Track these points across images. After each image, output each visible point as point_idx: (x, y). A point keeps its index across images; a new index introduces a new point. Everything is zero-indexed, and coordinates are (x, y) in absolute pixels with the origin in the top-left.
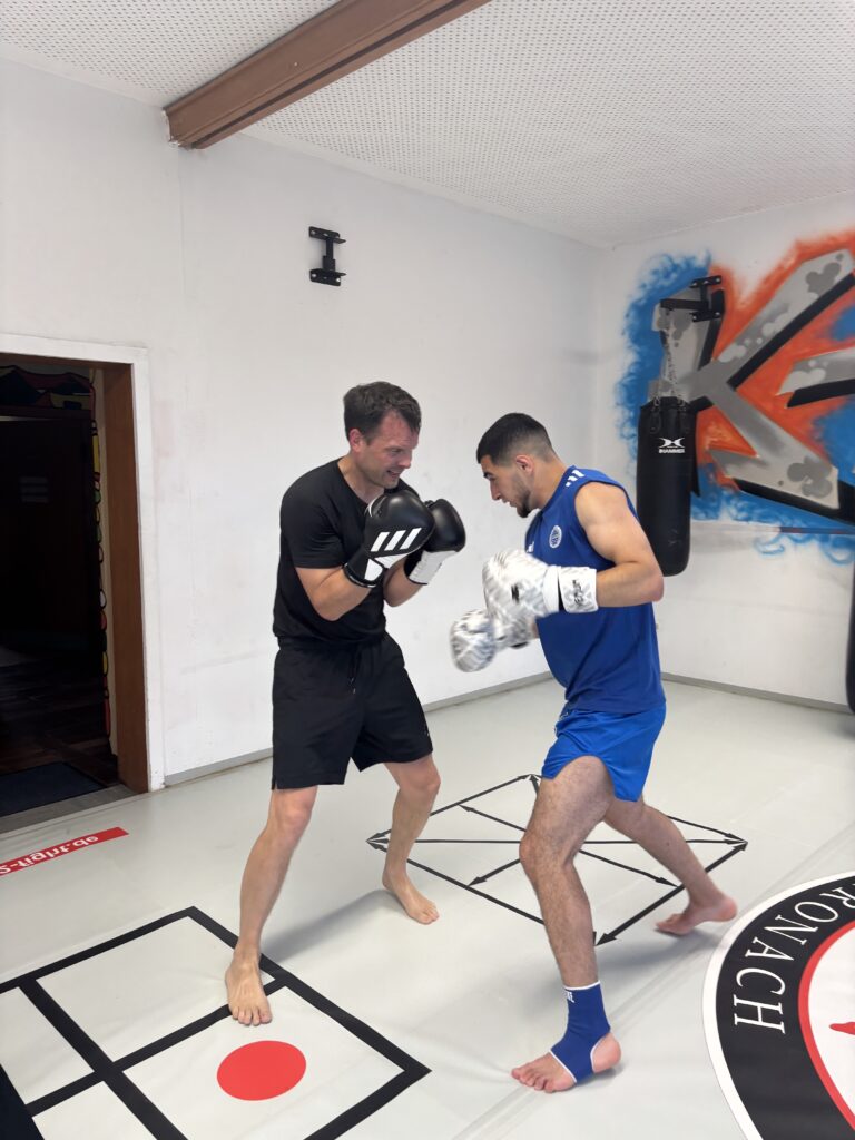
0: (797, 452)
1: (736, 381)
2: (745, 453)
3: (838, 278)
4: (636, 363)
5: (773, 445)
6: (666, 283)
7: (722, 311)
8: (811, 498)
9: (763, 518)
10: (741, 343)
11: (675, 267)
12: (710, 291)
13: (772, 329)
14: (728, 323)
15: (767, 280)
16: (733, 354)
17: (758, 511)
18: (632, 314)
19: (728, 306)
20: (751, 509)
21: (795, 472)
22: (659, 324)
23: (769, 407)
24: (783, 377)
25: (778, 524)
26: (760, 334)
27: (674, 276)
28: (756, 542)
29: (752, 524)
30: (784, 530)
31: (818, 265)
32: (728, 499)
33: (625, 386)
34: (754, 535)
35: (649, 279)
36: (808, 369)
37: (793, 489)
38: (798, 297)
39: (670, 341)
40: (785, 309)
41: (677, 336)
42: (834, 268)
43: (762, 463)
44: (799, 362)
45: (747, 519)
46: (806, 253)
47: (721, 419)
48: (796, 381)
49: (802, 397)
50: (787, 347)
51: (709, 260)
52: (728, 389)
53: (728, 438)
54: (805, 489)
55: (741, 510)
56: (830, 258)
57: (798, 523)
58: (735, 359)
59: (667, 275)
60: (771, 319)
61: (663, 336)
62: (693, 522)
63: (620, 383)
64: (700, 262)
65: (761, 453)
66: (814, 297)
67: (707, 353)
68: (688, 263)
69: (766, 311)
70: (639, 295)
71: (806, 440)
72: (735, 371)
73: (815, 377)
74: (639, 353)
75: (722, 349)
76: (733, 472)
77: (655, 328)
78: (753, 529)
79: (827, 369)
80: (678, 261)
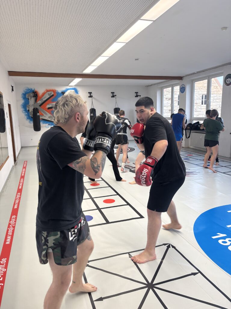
0: (49, 115)
1: (40, 106)
2: (43, 115)
4: (24, 102)
5: (46, 114)
7: (37, 96)
8: (52, 120)
9: (46, 123)
14: (38, 98)
15: (43, 93)
16: (39, 102)
17: (45, 122)
18: (23, 95)
19: (38, 95)
20: (44, 122)
21: (49, 117)
22: (28, 97)
23: (45, 109)
24: (47, 105)
25: (48, 124)
26: (43, 100)
27: (29, 90)
28: (45, 126)
30: (49, 125)
31: (49, 93)
32: (41, 121)
34: (45, 125)
35: (25, 90)
37: (49, 119)
38: (47, 96)
39: (30, 100)
40: (46, 97)
41: (31, 99)
42: (51, 93)
43: (45, 116)
44: (48, 104)
45: (44, 124)
46: (48, 91)
48: (48, 106)
49: (49, 108)
50: (46, 102)
51: (34, 89)
52: (39, 107)
53: (40, 113)
54: (51, 119)
56: (50, 92)
57: (50, 124)
58: (40, 103)
59: (28, 90)
60: (44, 98)
61: (29, 99)
65: (45, 115)
66: (49, 96)
67: (36, 101)
69: (43, 97)
70: (24, 92)
71: (50, 113)
72: (40, 104)
73: (50, 106)
74: (25, 101)
76: (41, 117)
77: (27, 97)
79: (52, 105)
80: (30, 89)
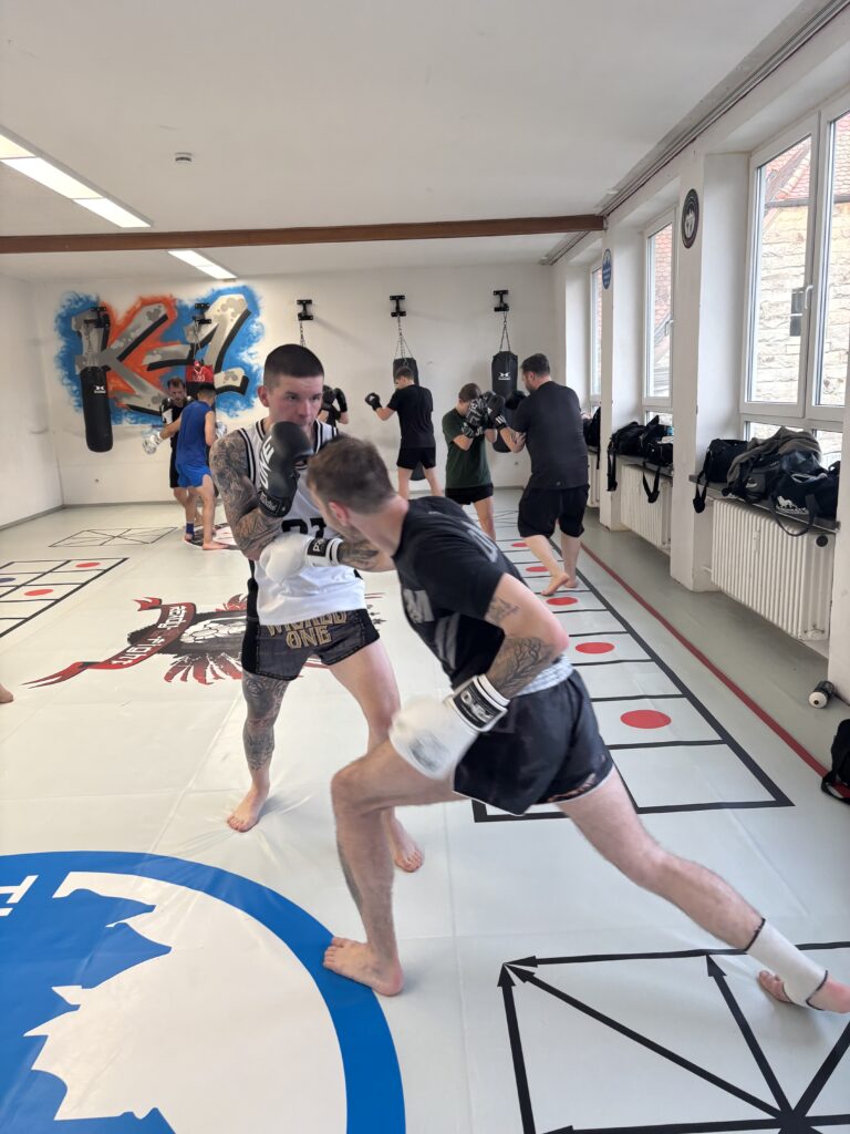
0: (155, 391)
1: (122, 358)
2: (130, 393)
3: (161, 315)
6: (76, 307)
7: (109, 323)
9: (143, 422)
10: (120, 340)
11: (81, 300)
12: (102, 313)
13: (135, 335)
14: (112, 331)
16: (118, 345)
19: (112, 322)
20: (137, 418)
23: (139, 370)
24: (143, 358)
25: (150, 424)
27: (80, 304)
28: (142, 433)
29: (138, 425)
31: (151, 308)
32: (126, 414)
33: (61, 358)
34: (140, 430)
36: (153, 354)
38: (143, 322)
42: (157, 311)
47: (116, 376)
48: (149, 359)
49: (153, 367)
51: (98, 298)
52: (117, 362)
53: (121, 385)
55: (132, 419)
58: (119, 348)
59: (77, 303)
60: (134, 331)
61: (80, 334)
62: (113, 426)
63: (58, 356)
64: (94, 298)
65: (138, 392)
67: (105, 344)
68: (88, 298)
69: (130, 327)
71: (158, 386)
72: (120, 353)
73: (157, 358)
74: (67, 341)
75: (112, 342)
76: (126, 401)
78: (139, 427)
79: (162, 355)
